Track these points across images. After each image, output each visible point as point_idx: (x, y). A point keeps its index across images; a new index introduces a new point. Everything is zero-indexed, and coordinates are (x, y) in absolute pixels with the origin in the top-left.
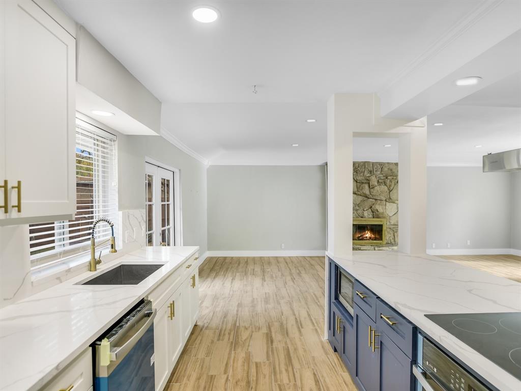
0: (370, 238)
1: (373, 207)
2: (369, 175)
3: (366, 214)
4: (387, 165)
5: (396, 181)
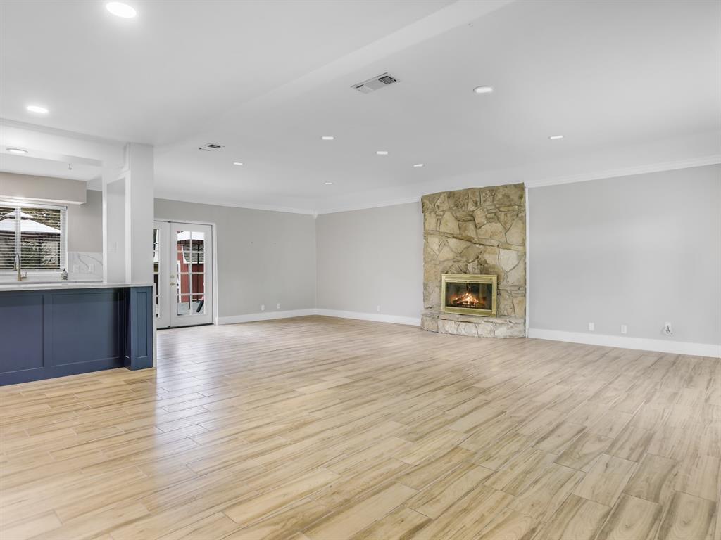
0: (472, 303)
1: (480, 257)
2: (473, 208)
3: (470, 268)
4: (501, 190)
5: (515, 213)
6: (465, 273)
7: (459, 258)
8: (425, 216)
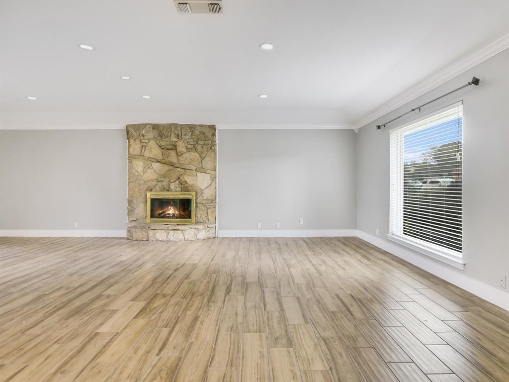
0: (174, 215)
1: (181, 178)
2: (175, 140)
3: (172, 186)
4: (198, 128)
5: (209, 146)
6: (168, 191)
7: (163, 179)
8: (129, 142)
